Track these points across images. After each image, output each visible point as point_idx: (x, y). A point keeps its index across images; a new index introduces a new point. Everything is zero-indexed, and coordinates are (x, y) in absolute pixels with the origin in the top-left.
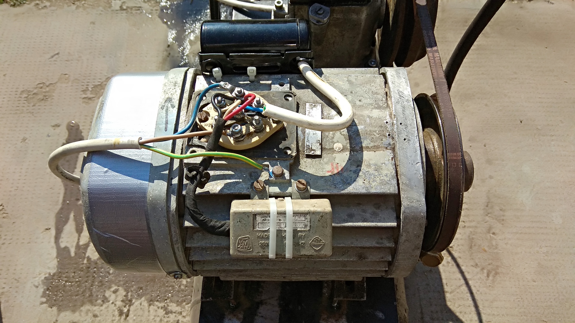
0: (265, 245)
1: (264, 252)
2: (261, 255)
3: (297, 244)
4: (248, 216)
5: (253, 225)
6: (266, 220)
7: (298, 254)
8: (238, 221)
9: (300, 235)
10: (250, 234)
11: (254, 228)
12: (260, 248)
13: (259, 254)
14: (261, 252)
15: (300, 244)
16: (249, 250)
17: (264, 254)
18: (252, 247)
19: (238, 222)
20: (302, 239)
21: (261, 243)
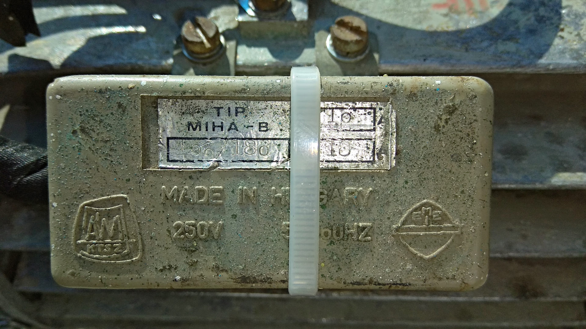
0: (196, 236)
1: (193, 265)
2: (178, 278)
3: (338, 235)
4: (120, 105)
5: (145, 149)
6: (203, 128)
7: (342, 274)
8: (77, 127)
9: (352, 193)
10: (132, 185)
11: (147, 161)
12: (174, 249)
13: (170, 275)
14: (182, 265)
15: (352, 234)
16: (129, 255)
17: (195, 274)
18: (140, 247)
19: (74, 132)
20: (359, 211)
21: (178, 227)
